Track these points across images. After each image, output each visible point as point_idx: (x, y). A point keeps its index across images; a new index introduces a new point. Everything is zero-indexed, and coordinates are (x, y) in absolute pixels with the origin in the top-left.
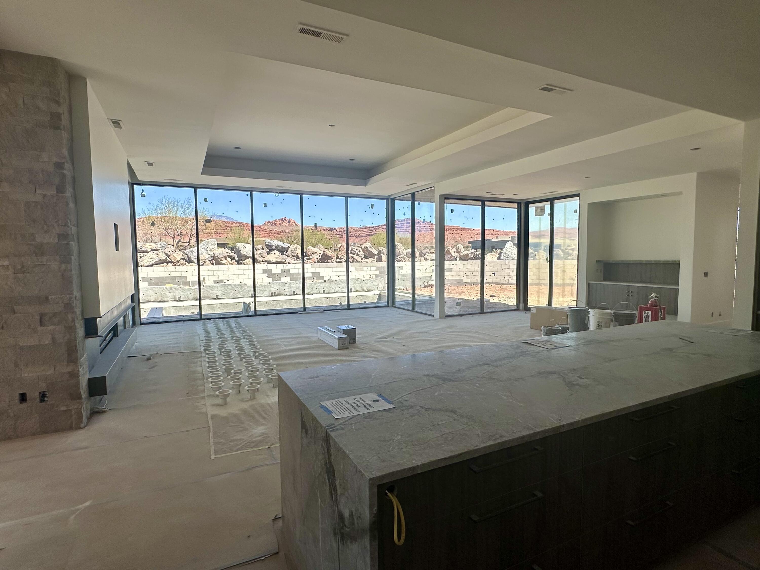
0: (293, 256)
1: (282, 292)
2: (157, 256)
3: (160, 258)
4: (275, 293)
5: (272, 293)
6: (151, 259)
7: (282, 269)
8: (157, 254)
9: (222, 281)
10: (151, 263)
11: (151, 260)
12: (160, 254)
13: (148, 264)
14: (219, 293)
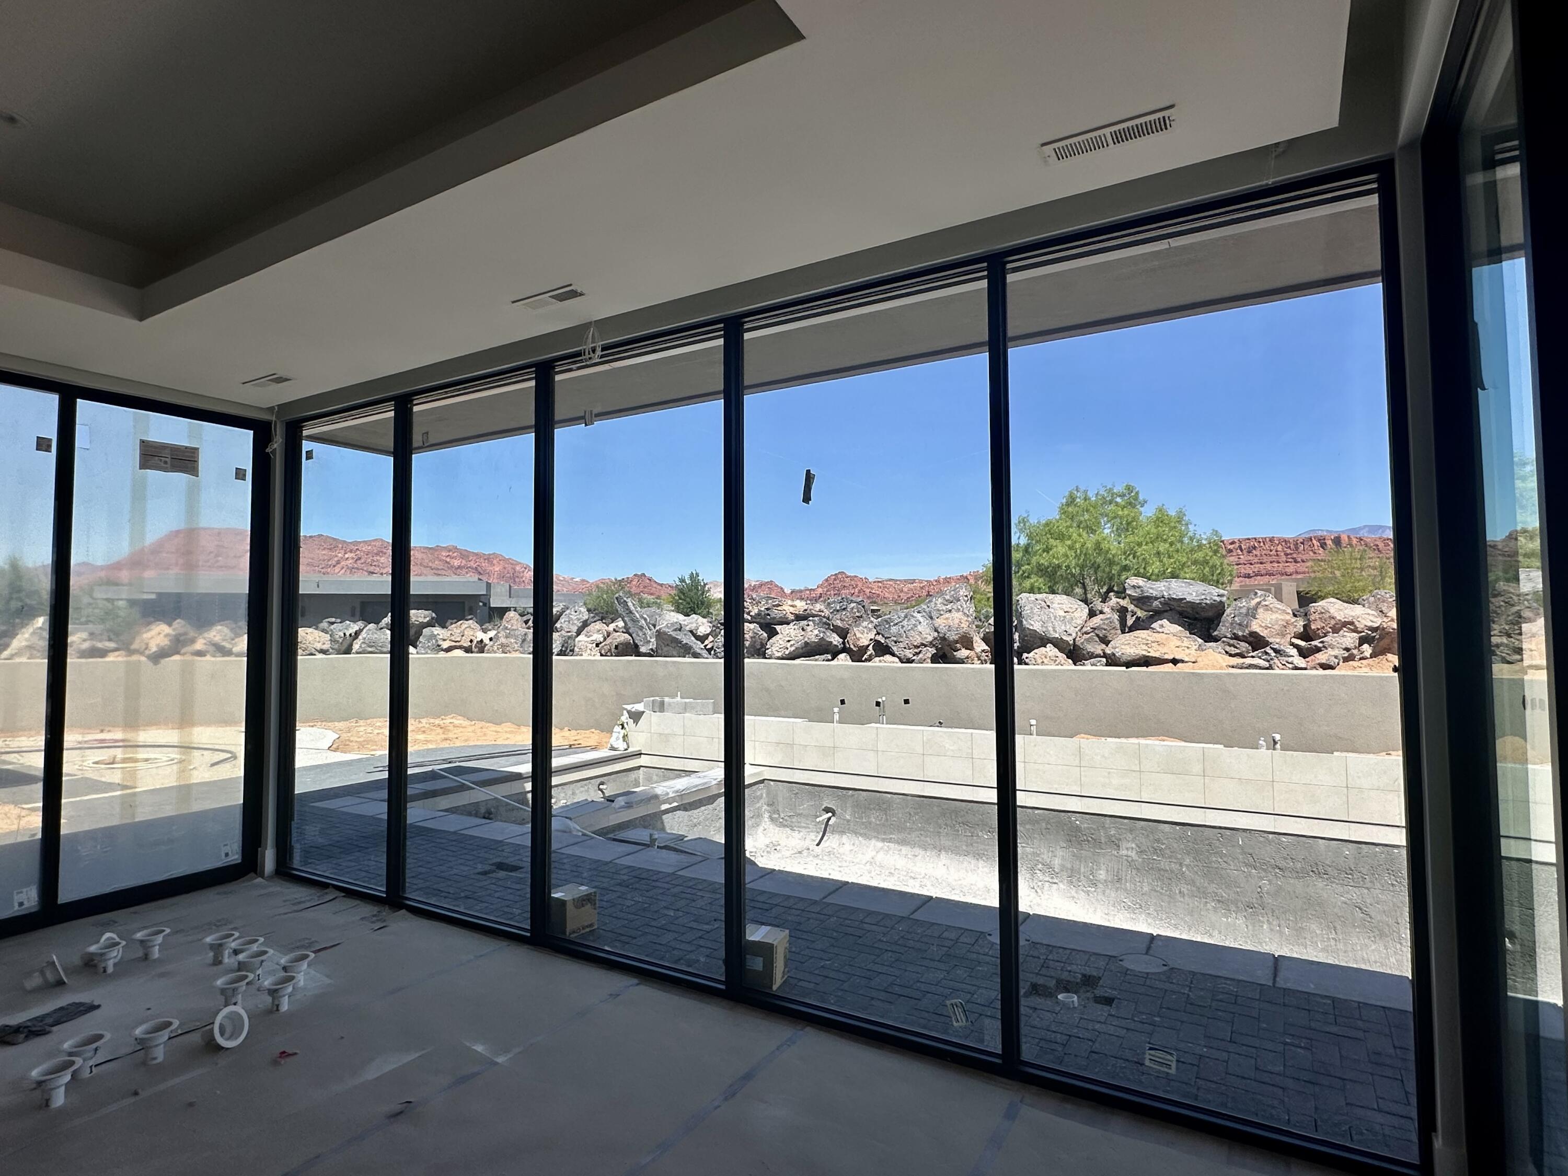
0: (1236, 637)
2: (803, 633)
3: (806, 639)
6: (789, 641)
10: (788, 653)
11: (789, 645)
12: (809, 628)
13: (779, 654)
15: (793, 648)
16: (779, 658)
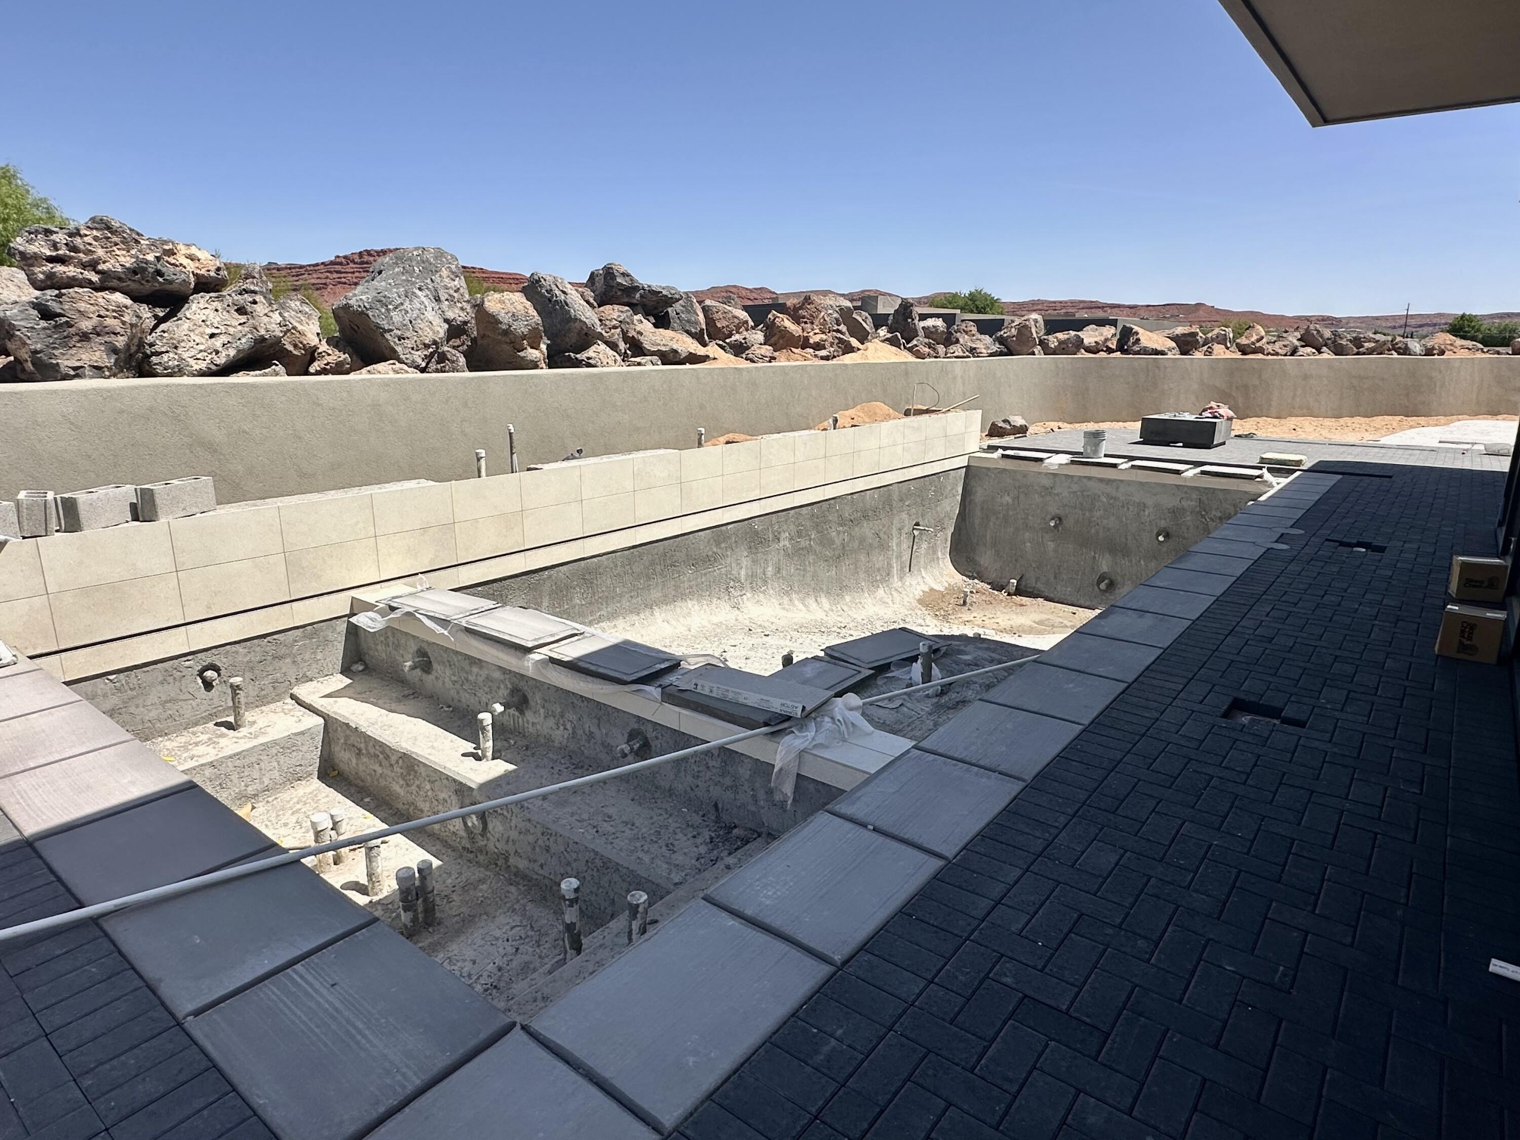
2: (243, 319)
3: (263, 332)
6: (212, 336)
8: (241, 311)
10: (221, 360)
11: (218, 343)
13: (203, 365)
15: (232, 352)
16: (202, 374)
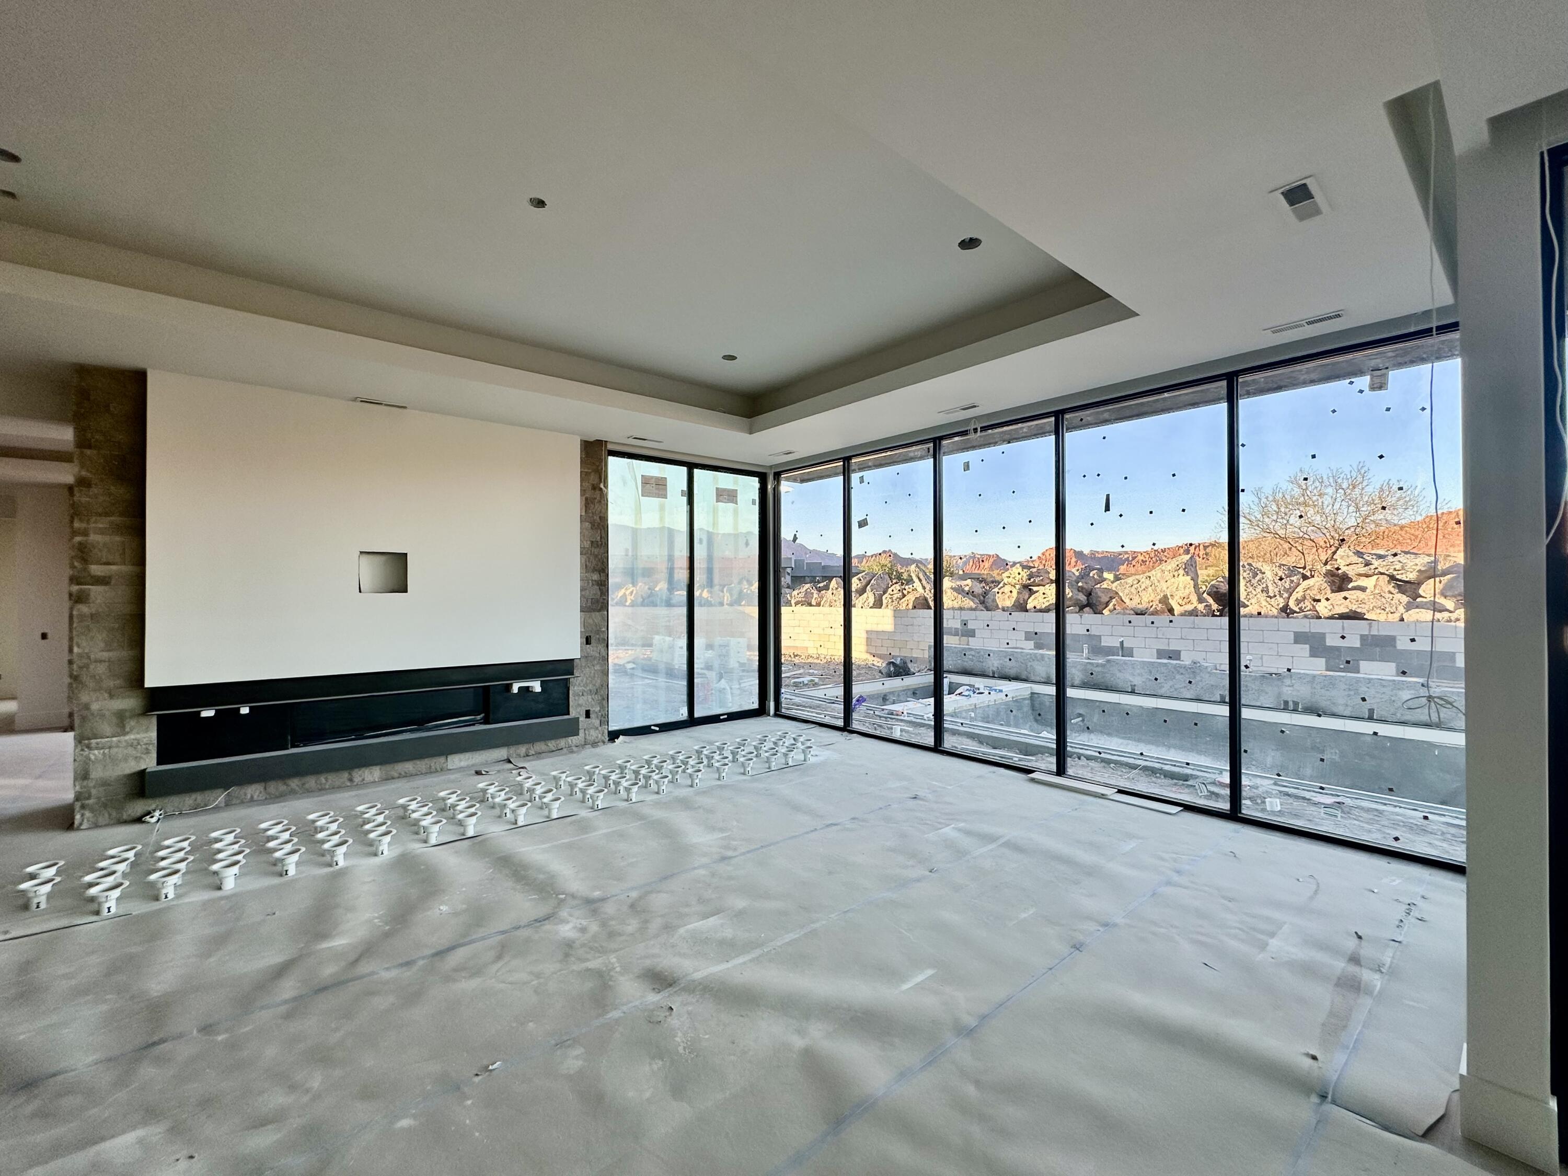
1: (1324, 704)
4: (1296, 704)
5: (1286, 703)
7: (1362, 636)
9: (1174, 655)
14: (1138, 681)
15: (1048, 604)
